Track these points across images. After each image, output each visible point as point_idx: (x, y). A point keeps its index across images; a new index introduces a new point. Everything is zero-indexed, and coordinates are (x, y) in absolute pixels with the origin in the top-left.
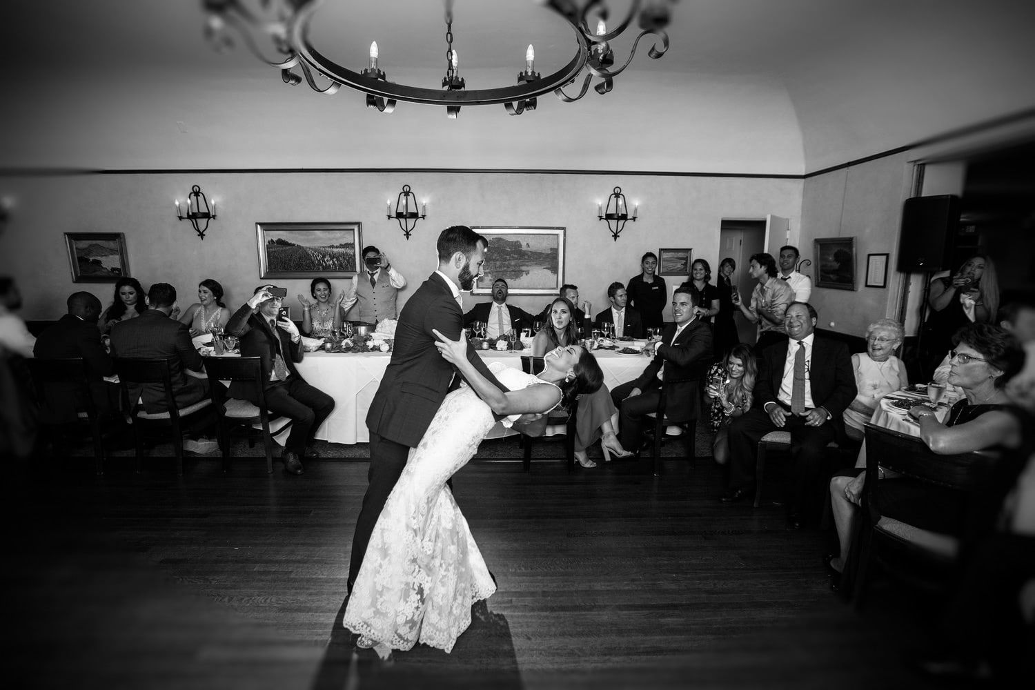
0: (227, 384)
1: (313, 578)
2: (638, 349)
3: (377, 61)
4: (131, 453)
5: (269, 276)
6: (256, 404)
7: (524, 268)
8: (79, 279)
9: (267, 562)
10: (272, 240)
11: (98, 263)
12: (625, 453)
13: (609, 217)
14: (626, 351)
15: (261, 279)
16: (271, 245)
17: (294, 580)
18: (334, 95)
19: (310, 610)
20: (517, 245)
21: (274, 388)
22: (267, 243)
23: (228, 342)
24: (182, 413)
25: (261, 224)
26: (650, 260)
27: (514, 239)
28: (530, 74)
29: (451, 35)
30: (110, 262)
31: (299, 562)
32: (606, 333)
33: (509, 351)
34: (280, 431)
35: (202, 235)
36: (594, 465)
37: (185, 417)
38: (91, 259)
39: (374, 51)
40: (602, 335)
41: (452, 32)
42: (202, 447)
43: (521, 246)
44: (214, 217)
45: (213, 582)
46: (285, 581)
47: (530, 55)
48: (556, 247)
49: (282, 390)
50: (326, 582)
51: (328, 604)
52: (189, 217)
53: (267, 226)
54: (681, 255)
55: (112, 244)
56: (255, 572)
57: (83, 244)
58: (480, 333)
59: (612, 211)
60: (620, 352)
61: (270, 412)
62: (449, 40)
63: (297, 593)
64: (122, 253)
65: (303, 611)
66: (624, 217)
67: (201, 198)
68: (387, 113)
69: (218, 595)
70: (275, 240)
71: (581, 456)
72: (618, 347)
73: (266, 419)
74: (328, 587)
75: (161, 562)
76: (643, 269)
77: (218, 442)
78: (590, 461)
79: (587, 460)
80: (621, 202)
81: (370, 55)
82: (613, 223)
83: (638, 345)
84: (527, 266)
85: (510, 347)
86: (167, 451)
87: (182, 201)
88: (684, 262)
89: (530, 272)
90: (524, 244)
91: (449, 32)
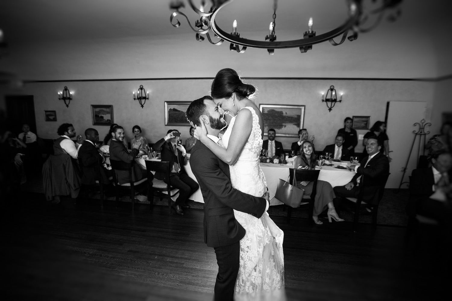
0: (154, 173)
1: (194, 268)
2: (345, 166)
3: (236, 28)
4: (114, 199)
5: (168, 124)
6: (166, 182)
7: (284, 124)
8: (95, 124)
9: (172, 257)
10: (171, 109)
11: (102, 117)
12: (340, 220)
13: (327, 100)
14: (339, 167)
15: (165, 125)
16: (170, 111)
17: (185, 268)
18: (220, 45)
19: (193, 284)
20: (281, 113)
21: (174, 176)
22: (169, 110)
23: (154, 154)
24: (135, 184)
25: (167, 102)
26: (349, 121)
27: (280, 110)
28: (310, 32)
29: (275, 15)
30: (107, 117)
31: (186, 259)
32: (327, 158)
33: (280, 164)
34: (175, 195)
35: (142, 106)
36: (321, 223)
37: (136, 186)
38: (100, 116)
39: (235, 24)
40: (325, 158)
41: (276, 13)
42: (142, 198)
43: (283, 113)
44: (148, 99)
45: (151, 264)
46: (181, 268)
47: (311, 23)
48: (300, 114)
49: (177, 177)
50: (200, 271)
51: (202, 282)
52: (138, 99)
53: (169, 103)
54: (364, 119)
55: (108, 110)
56: (168, 261)
57: (97, 110)
58: (265, 154)
59: (329, 97)
60: (336, 168)
61: (171, 187)
62: (274, 17)
63: (187, 275)
64: (112, 113)
65: (191, 284)
66: (335, 101)
67: (143, 91)
68: (241, 53)
69: (153, 271)
70: (172, 108)
71: (315, 219)
72: (334, 165)
73: (169, 189)
74: (201, 274)
75: (128, 251)
76: (345, 126)
77: (148, 197)
78: (320, 221)
79: (318, 221)
80: (334, 93)
81: (233, 26)
82: (329, 104)
83: (345, 164)
84: (285, 123)
85: (280, 162)
86: (127, 199)
87: (136, 92)
88: (365, 123)
89: (287, 126)
90: (284, 113)
91: (275, 14)
